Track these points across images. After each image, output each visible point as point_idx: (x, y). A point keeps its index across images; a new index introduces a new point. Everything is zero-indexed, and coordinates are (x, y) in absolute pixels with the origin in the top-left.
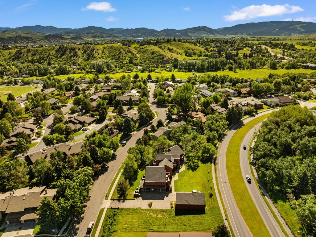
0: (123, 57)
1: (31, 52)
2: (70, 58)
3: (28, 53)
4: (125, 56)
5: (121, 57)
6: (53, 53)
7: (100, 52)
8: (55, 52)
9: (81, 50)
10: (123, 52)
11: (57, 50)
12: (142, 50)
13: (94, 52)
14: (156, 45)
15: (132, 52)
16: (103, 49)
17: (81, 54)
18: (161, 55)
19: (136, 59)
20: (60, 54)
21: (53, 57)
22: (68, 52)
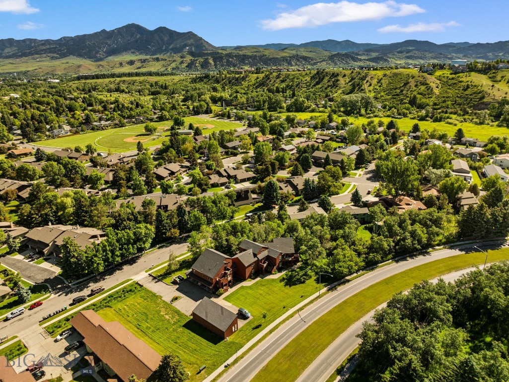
0: (409, 92)
1: (280, 77)
2: (326, 89)
3: (277, 78)
4: (411, 91)
5: (404, 92)
6: (306, 80)
7: (375, 82)
8: (308, 79)
9: (346, 77)
10: (412, 83)
11: (313, 76)
12: (451, 82)
13: (365, 81)
14: (485, 74)
15: (427, 84)
16: (380, 78)
17: (344, 83)
18: (480, 93)
19: (429, 98)
20: (314, 82)
21: (304, 85)
22: (326, 80)
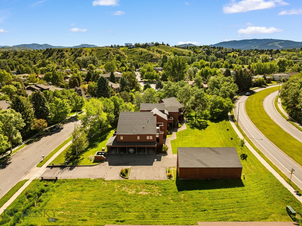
1: (17, 54)
2: (57, 59)
3: (15, 55)
4: (112, 57)
5: (108, 58)
6: (40, 55)
7: (88, 54)
9: (68, 52)
10: (111, 53)
11: (44, 52)
12: (131, 52)
13: (82, 54)
14: (145, 48)
15: (119, 53)
16: (90, 51)
17: (68, 55)
18: (149, 55)
19: (124, 59)
20: (47, 56)
21: (39, 58)
22: (55, 54)
